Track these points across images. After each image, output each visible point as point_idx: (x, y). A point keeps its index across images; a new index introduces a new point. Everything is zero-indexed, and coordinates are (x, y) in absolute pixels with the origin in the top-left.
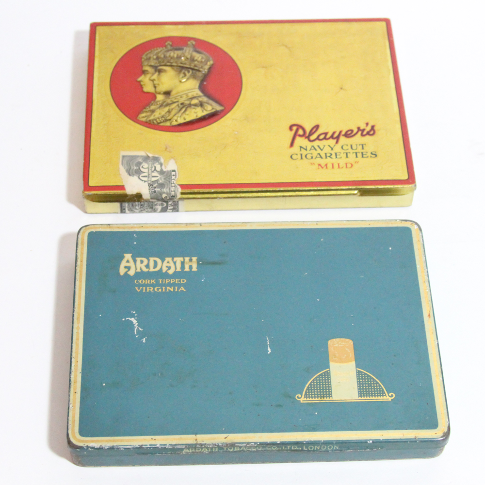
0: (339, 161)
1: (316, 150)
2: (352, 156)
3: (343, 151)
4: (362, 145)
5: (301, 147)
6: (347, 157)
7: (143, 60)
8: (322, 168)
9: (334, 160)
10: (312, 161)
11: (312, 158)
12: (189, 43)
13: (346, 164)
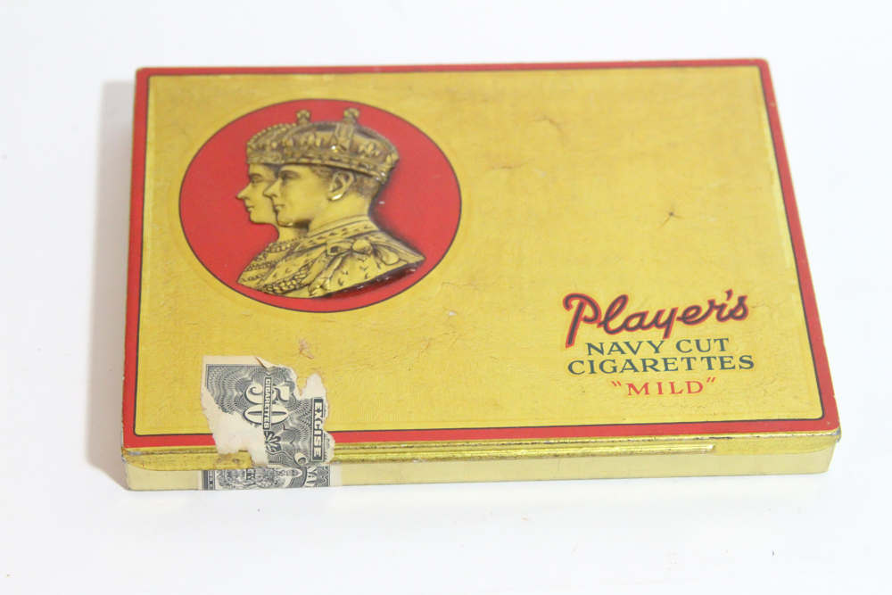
0: (672, 376)
1: (623, 352)
2: (700, 366)
3: (679, 355)
4: (721, 341)
5: (590, 346)
6: (690, 368)
7: (249, 150)
8: (638, 393)
9: (662, 376)
10: (616, 377)
11: (615, 369)
12: (346, 113)
13: (689, 383)
